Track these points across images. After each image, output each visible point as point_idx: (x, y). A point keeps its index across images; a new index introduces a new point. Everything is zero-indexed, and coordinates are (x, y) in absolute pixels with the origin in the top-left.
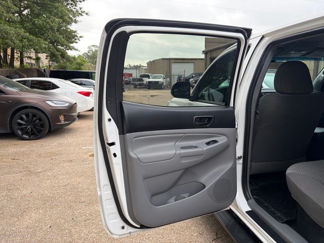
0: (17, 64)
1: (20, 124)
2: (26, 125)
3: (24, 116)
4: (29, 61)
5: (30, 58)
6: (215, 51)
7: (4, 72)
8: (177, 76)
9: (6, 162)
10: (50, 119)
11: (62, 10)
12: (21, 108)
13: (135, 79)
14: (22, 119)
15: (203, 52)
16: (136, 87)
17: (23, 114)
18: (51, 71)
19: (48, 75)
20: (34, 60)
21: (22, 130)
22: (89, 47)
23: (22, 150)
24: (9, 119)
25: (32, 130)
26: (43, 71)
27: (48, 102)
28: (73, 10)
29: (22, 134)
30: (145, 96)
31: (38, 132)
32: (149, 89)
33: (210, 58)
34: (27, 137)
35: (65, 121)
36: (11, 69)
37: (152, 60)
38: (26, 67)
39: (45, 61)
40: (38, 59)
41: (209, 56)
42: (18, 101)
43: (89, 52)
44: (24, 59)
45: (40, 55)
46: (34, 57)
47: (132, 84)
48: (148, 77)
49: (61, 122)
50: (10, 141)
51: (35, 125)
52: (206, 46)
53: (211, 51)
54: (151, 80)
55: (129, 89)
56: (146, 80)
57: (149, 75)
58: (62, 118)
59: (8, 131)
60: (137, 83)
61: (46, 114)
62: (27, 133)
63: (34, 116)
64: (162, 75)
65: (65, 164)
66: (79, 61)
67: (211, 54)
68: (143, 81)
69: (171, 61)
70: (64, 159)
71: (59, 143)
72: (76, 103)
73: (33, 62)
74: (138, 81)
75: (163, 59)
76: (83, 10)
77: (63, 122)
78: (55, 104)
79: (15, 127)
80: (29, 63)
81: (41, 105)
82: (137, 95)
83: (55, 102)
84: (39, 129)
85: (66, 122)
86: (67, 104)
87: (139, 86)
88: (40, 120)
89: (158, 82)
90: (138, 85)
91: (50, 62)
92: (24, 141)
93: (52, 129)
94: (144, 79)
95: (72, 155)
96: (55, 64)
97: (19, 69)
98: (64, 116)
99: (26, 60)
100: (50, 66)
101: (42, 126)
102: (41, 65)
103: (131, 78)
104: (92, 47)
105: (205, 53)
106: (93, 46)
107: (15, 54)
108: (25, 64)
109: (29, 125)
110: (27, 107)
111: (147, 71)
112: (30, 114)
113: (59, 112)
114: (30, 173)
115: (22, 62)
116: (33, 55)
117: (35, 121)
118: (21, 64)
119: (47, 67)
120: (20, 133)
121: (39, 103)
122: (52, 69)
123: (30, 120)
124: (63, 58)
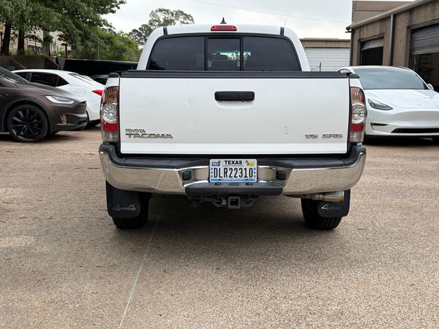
0: (13, 47)
1: (16, 122)
2: (21, 124)
3: (21, 113)
4: (32, 43)
5: (35, 38)
6: (365, 28)
12: (18, 102)
14: (18, 116)
15: (348, 28)
17: (19, 110)
18: (67, 61)
19: (62, 66)
20: (41, 41)
21: (17, 129)
22: (152, 14)
24: (4, 115)
25: (28, 129)
26: (54, 61)
27: (47, 97)
29: (18, 134)
33: (359, 40)
34: (23, 138)
35: (68, 122)
38: (26, 54)
39: (58, 46)
40: (48, 40)
41: (357, 38)
42: (15, 95)
43: (151, 24)
44: (25, 40)
45: (51, 34)
46: (41, 37)
49: (62, 123)
52: (353, 18)
53: (360, 27)
58: (64, 118)
61: (45, 113)
63: (32, 113)
66: (119, 43)
67: (360, 34)
73: (40, 45)
77: (64, 124)
79: (10, 125)
80: (33, 47)
81: (40, 100)
83: (57, 98)
85: (69, 124)
86: (72, 102)
88: (38, 118)
93: (51, 131)
97: (16, 57)
98: (67, 116)
99: (28, 42)
100: (67, 53)
101: (41, 126)
102: (52, 50)
104: (159, 14)
105: (352, 30)
106: (160, 10)
107: (12, 31)
108: (26, 48)
109: (26, 124)
112: (27, 110)
113: (60, 110)
115: (21, 44)
116: (40, 34)
117: (33, 119)
118: (19, 48)
119: (61, 53)
120: (15, 133)
121: (38, 98)
122: (70, 57)
123: (27, 118)
124: (88, 39)
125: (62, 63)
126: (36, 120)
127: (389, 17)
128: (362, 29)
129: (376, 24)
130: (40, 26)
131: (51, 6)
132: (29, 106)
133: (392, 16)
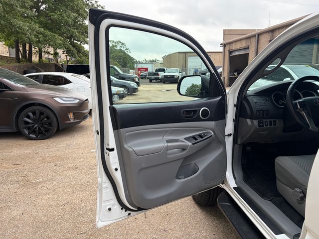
0: (35, 59)
1: (27, 123)
2: (32, 123)
3: (31, 114)
4: (47, 56)
5: (48, 53)
6: (234, 44)
7: (22, 67)
8: (193, 70)
9: (5, 168)
10: (58, 117)
11: (78, 3)
12: (28, 104)
13: (150, 73)
14: (28, 117)
15: (221, 45)
16: (151, 81)
17: (29, 112)
18: (68, 66)
19: (65, 70)
20: (52, 55)
21: (29, 129)
23: (26, 152)
24: (14, 117)
25: (39, 128)
26: (61, 66)
27: (56, 99)
28: (89, 4)
29: (29, 134)
30: (160, 91)
31: (46, 131)
32: (164, 83)
33: (229, 50)
34: (35, 136)
35: (74, 119)
36: (28, 64)
37: (167, 55)
38: (44, 62)
39: (63, 57)
40: (56, 54)
41: (227, 48)
42: (24, 98)
44: (43, 54)
45: (58, 51)
46: (52, 52)
47: (148, 78)
48: (163, 70)
49: (70, 120)
50: (16, 141)
51: (42, 124)
52: (224, 39)
53: (230, 43)
54: (166, 74)
55: (145, 83)
56: (161, 74)
57: (164, 69)
58: (71, 116)
59: (14, 130)
60: (153, 77)
61: (54, 112)
62: (34, 132)
63: (42, 114)
64: (178, 69)
65: (70, 173)
67: (230, 47)
68: (159, 75)
69: (187, 55)
70: (69, 165)
71: (67, 145)
72: (87, 100)
73: (51, 57)
74: (153, 75)
75: (179, 53)
76: (98, 3)
77: (72, 121)
78: (64, 100)
79: (22, 126)
80: (47, 58)
81: (48, 102)
82: (152, 89)
83: (64, 99)
84: (46, 128)
85: (76, 121)
86: (78, 101)
87: (155, 81)
88: (48, 118)
89: (174, 76)
90: (153, 79)
91: (68, 57)
92: (31, 141)
93: (61, 129)
94: (159, 73)
95: (79, 161)
96: (73, 59)
97: (37, 64)
98: (74, 114)
100: (68, 61)
101: (50, 124)
102: (59, 60)
103: (147, 72)
105: (224, 45)
107: (33, 49)
108: (44, 59)
109: (36, 123)
110: (34, 104)
111: (162, 65)
112: (37, 111)
113: (68, 109)
114: (28, 183)
115: (40, 57)
116: (51, 50)
117: (43, 119)
118: (39, 59)
119: (64, 62)
120: (27, 132)
121: (47, 100)
122: (69, 63)
123: (37, 118)
124: (80, 52)
125: (65, 68)
126: (45, 119)
127: (255, 36)
128: (231, 45)
129: (242, 41)
130: (49, 45)
131: (55, 32)
132: (38, 107)
133: (257, 35)
